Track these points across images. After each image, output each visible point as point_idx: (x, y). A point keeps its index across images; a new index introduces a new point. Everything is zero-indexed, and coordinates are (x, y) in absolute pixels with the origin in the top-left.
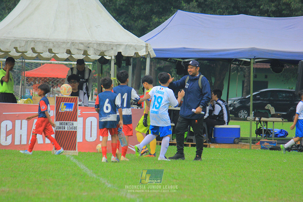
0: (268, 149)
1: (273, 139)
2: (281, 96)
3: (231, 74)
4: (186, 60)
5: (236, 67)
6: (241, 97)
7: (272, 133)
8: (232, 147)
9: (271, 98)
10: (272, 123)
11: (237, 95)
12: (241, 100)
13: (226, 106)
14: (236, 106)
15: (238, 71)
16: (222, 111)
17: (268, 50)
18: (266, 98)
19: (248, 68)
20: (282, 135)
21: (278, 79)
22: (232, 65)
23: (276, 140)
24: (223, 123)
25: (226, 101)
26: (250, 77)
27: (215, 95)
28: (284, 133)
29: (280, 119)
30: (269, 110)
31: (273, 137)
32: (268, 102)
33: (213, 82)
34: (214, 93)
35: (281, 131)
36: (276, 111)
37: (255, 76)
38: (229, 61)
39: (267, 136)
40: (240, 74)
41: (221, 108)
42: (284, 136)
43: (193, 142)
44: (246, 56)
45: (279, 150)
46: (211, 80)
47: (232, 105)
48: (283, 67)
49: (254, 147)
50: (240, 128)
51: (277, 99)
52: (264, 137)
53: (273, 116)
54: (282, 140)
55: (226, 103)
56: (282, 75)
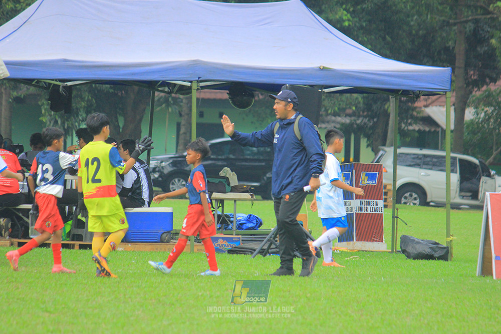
0: (225, 252)
1: (234, 234)
2: (248, 152)
3: (155, 111)
4: (69, 84)
5: (165, 96)
6: (174, 153)
7: (232, 222)
8: (157, 249)
9: (231, 156)
10: (233, 201)
11: (166, 150)
12: (175, 159)
13: (147, 172)
14: (166, 171)
15: (168, 105)
16: (138, 181)
17: (225, 65)
18: (222, 155)
19: (187, 98)
20: (250, 225)
21: (243, 119)
22: (157, 93)
23: (241, 234)
24: (141, 203)
25: (145, 162)
26: (191, 117)
27: (126, 150)
28: (255, 221)
29: (247, 196)
30: (227, 179)
31: (234, 228)
32: (225, 163)
33: (121, 125)
34: (123, 147)
35: (250, 218)
36: (239, 180)
37: (201, 115)
38: (152, 85)
39: (223, 228)
40: (172, 110)
41: (136, 175)
42: (255, 227)
43: (84, 239)
44: (183, 76)
45: (245, 254)
46: (117, 121)
47: (157, 169)
48: (253, 96)
49: (199, 248)
50: (172, 213)
51: (242, 157)
52: (219, 229)
53: (234, 189)
54: (251, 235)
55: (146, 164)
56: (250, 111)
